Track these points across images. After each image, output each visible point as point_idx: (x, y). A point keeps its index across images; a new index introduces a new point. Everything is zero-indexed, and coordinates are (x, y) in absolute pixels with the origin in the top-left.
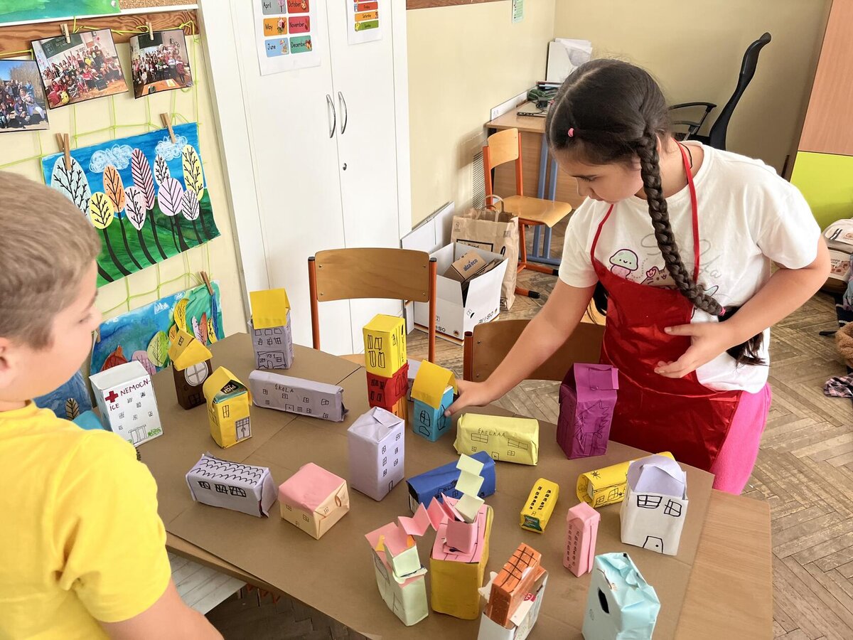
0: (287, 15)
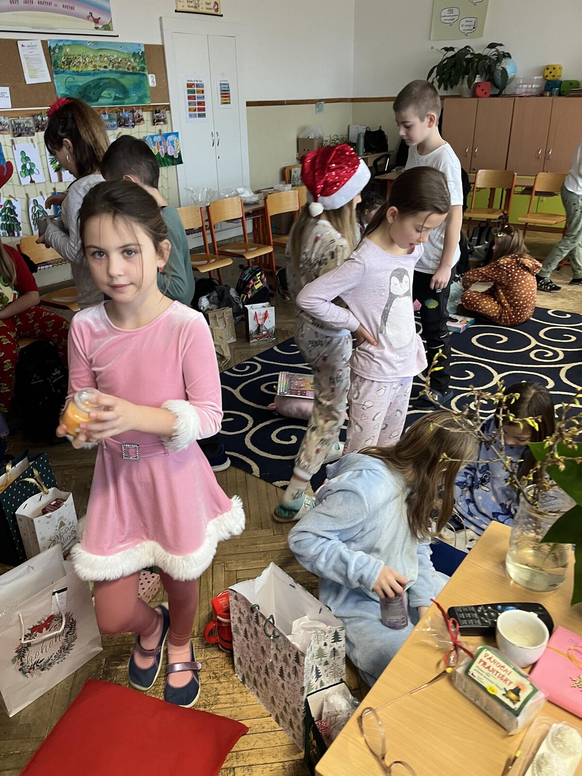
0: (197, 107)
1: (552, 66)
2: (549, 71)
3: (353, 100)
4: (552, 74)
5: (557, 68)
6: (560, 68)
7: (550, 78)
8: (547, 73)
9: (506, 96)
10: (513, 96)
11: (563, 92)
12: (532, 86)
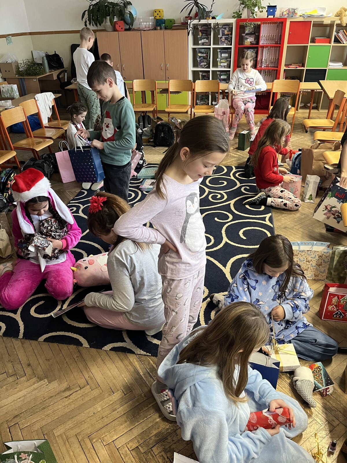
1: (157, 10)
2: (157, 13)
3: (31, 34)
4: (159, 15)
5: (161, 11)
6: (163, 11)
7: (158, 18)
8: (156, 14)
9: (134, 30)
10: (139, 30)
11: (167, 26)
12: (149, 23)
